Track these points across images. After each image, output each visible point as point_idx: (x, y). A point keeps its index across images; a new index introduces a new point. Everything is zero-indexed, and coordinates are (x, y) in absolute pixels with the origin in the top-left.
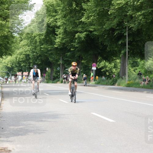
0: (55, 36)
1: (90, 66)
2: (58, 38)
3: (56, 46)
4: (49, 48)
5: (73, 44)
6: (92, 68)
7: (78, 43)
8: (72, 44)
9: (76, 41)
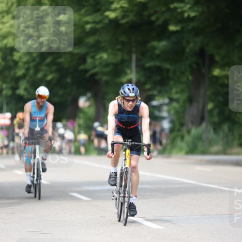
3: (112, 15)
4: (87, 23)
5: (176, 9)
8: (172, 6)
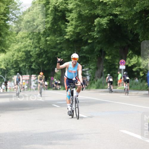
0: (66, 23)
1: (117, 64)
2: (69, 26)
3: (67, 37)
4: (58, 40)
5: (91, 34)
6: (119, 67)
7: (99, 32)
8: (89, 34)
9: (96, 29)
